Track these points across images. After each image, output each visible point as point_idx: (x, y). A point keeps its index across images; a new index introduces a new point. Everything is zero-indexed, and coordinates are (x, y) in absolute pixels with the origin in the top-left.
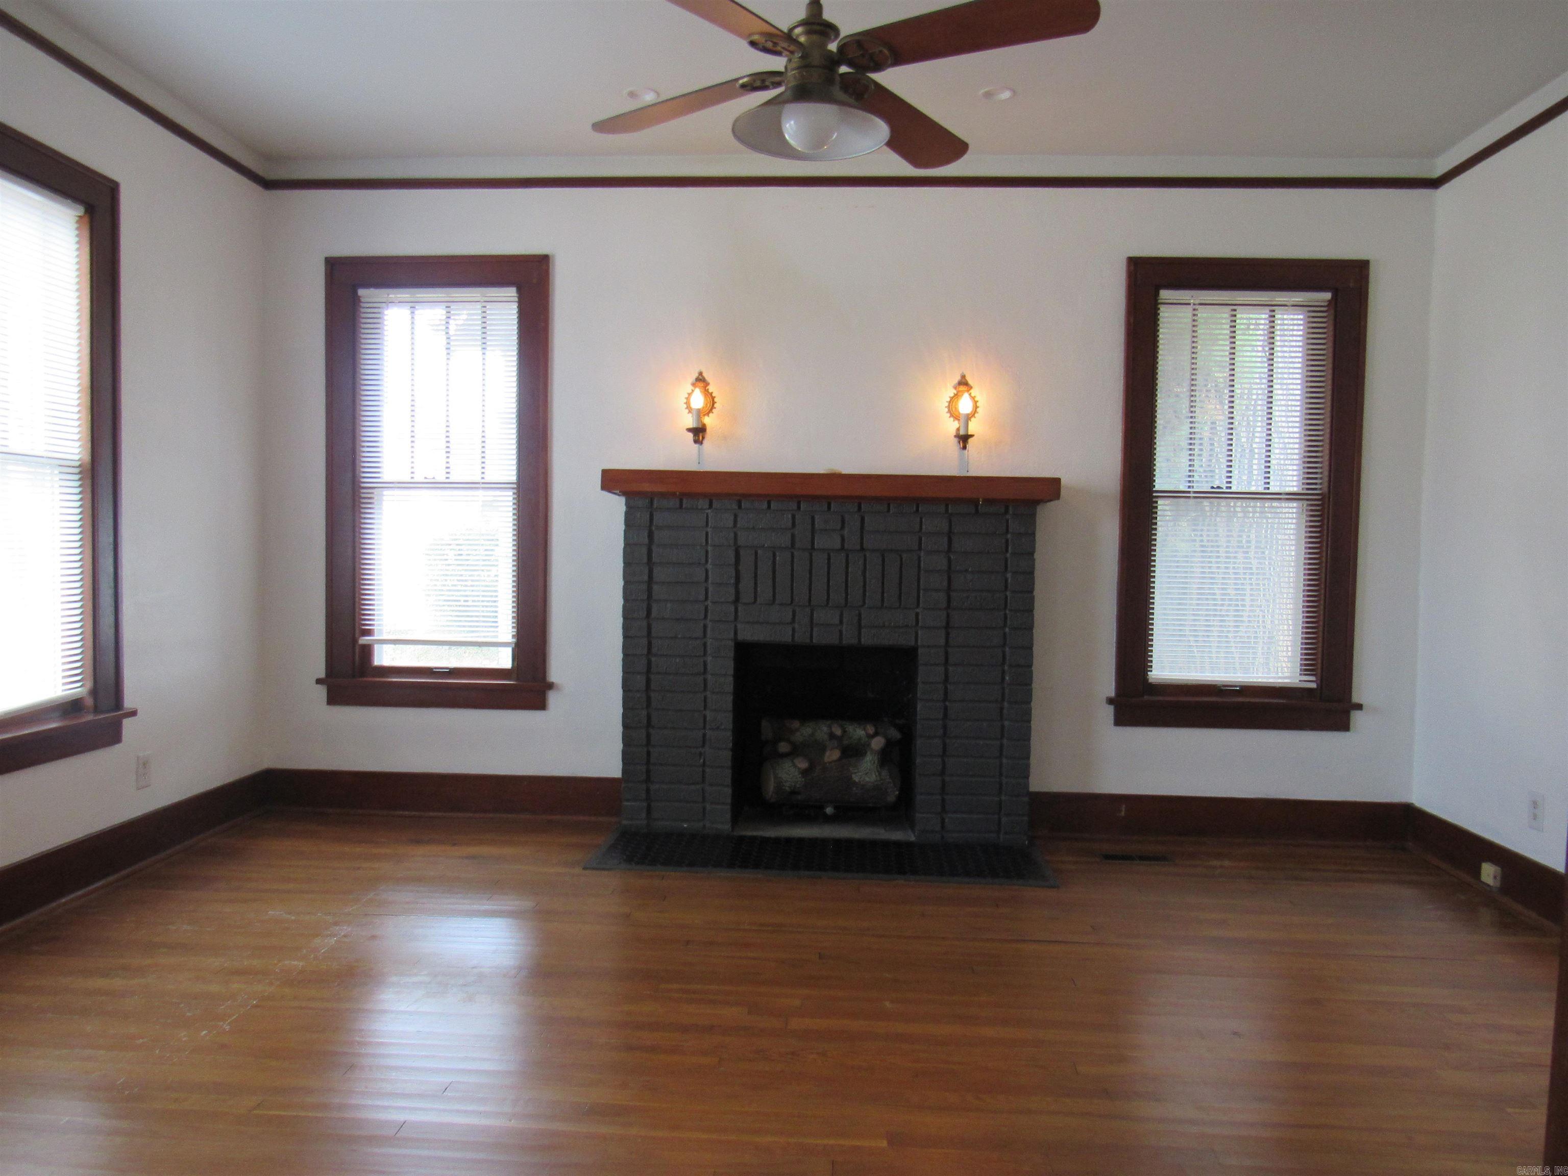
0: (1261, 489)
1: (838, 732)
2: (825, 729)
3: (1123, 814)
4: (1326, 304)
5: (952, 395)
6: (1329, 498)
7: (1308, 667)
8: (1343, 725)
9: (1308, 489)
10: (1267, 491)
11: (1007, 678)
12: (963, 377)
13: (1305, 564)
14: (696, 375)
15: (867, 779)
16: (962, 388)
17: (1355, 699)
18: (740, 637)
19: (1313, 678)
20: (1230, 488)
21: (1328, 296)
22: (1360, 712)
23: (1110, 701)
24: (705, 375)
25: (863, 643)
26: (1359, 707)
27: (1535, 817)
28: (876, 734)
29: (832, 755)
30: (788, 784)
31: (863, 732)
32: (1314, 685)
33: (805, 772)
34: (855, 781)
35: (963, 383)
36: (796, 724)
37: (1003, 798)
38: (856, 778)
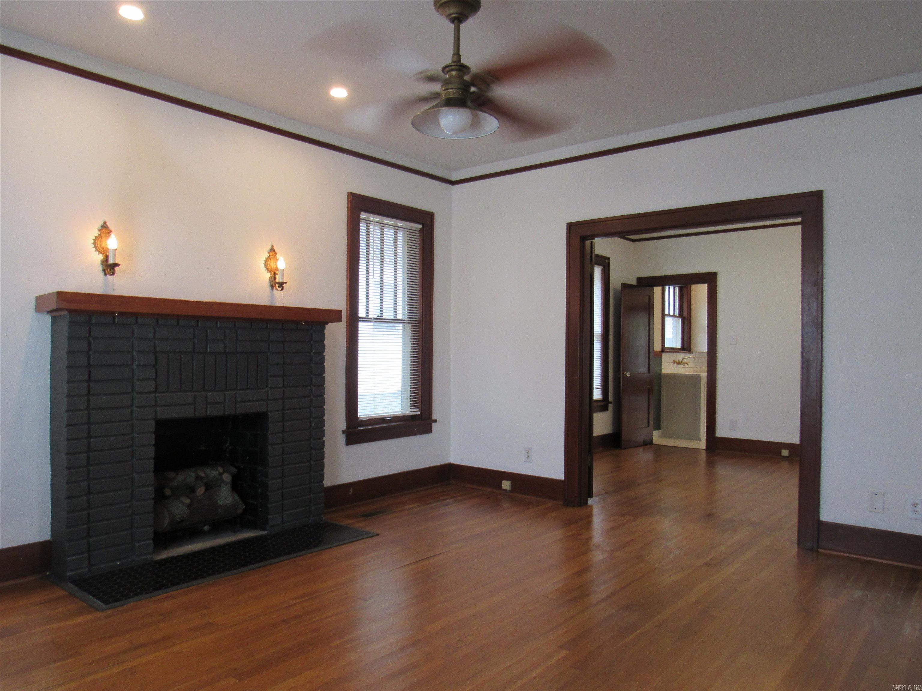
0: (392, 317)
1: (203, 475)
2: (193, 475)
3: (351, 493)
4: (418, 230)
5: (267, 257)
6: (422, 322)
7: (414, 405)
8: (428, 430)
9: (410, 318)
10: (396, 319)
11: (313, 425)
12: (273, 247)
13: (411, 354)
14: (101, 223)
15: (227, 502)
16: (271, 254)
17: (434, 417)
18: (159, 416)
19: (417, 410)
20: (396, 317)
21: (420, 226)
22: (436, 423)
23: (344, 432)
24: (108, 224)
25: (237, 413)
26: (436, 421)
27: (528, 457)
28: (224, 472)
29: (200, 491)
30: (179, 516)
31: (217, 472)
32: (419, 413)
33: (189, 506)
34: (220, 504)
35: (272, 250)
36: (172, 475)
37: (312, 496)
38: (220, 503)
